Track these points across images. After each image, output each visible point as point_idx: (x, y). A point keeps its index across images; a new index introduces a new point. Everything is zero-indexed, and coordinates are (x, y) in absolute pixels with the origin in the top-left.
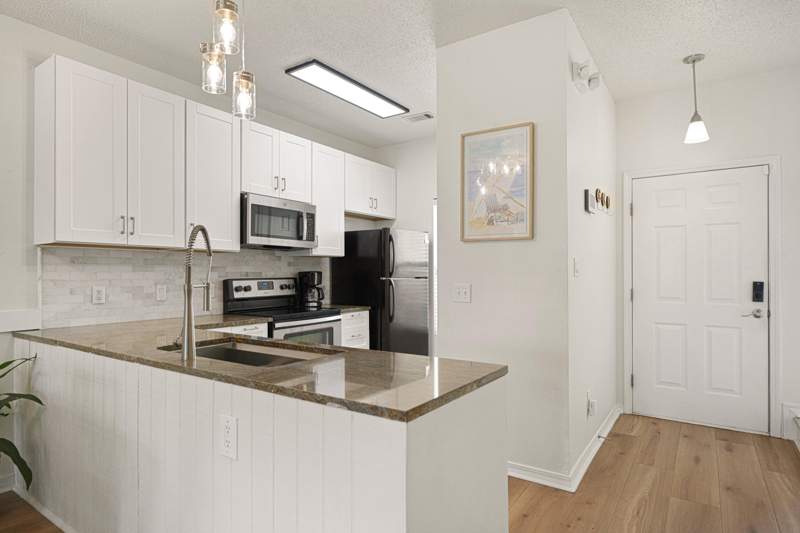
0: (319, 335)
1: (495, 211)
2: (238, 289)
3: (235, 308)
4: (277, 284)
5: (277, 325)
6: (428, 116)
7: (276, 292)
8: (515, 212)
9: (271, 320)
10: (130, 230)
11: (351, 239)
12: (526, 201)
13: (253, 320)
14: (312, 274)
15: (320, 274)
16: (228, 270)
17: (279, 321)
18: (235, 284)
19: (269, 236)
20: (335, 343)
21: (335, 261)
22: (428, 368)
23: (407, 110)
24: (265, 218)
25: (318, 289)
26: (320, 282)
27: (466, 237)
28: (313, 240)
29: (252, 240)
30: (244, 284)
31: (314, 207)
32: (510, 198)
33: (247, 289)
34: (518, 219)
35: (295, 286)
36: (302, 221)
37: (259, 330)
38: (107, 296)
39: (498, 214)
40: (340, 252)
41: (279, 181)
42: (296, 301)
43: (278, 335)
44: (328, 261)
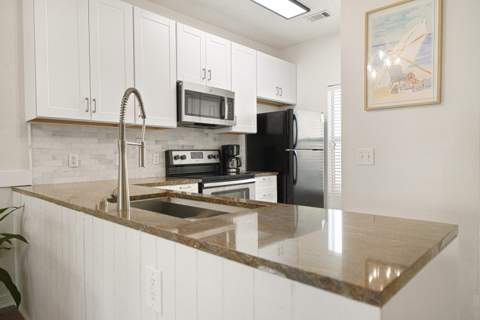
0: (238, 193)
1: (399, 80)
2: (176, 158)
3: (174, 172)
4: (206, 154)
5: (206, 185)
6: (326, 14)
7: (205, 160)
8: (421, 79)
9: (200, 181)
10: (93, 109)
11: (262, 119)
12: (434, 68)
13: (187, 180)
14: (232, 146)
15: (238, 146)
16: (169, 143)
17: (208, 182)
18: (174, 154)
19: (200, 116)
20: (251, 198)
21: (249, 137)
22: (323, 222)
23: (308, 10)
24: (197, 101)
25: (237, 159)
26: (238, 153)
27: (370, 106)
28: (232, 119)
29: (186, 118)
30: (181, 154)
31: (233, 93)
32: (416, 66)
33: (183, 158)
34: (425, 85)
35: (219, 156)
36: (223, 103)
37: (192, 188)
38: (80, 161)
39: (402, 83)
40: (254, 130)
41: (206, 73)
42: (220, 167)
43: (207, 193)
44: (243, 137)
